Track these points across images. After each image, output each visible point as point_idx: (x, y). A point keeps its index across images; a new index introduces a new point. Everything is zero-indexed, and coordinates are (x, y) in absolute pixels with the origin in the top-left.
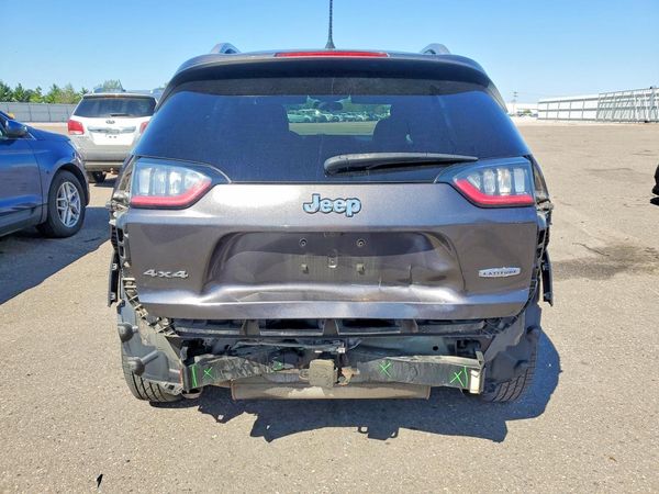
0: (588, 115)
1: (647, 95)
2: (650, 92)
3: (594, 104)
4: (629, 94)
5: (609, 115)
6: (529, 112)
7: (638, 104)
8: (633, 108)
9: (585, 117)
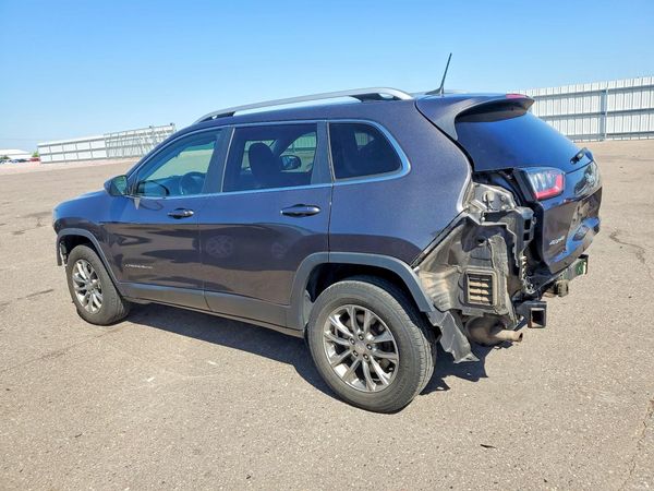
0: (96, 155)
1: (149, 134)
2: (150, 131)
3: (102, 144)
4: (132, 133)
5: (120, 153)
6: (6, 158)
7: (143, 142)
8: (140, 145)
9: (95, 156)
